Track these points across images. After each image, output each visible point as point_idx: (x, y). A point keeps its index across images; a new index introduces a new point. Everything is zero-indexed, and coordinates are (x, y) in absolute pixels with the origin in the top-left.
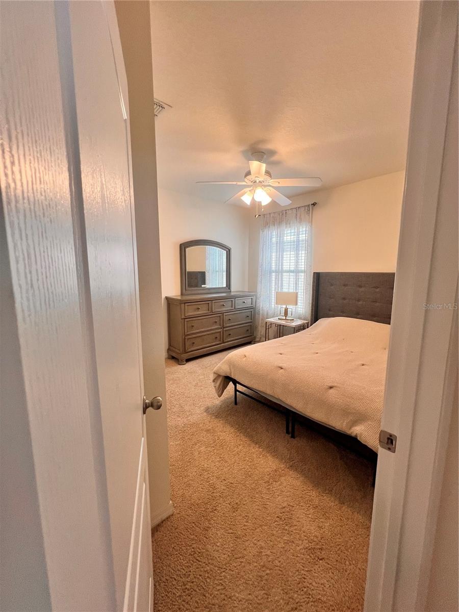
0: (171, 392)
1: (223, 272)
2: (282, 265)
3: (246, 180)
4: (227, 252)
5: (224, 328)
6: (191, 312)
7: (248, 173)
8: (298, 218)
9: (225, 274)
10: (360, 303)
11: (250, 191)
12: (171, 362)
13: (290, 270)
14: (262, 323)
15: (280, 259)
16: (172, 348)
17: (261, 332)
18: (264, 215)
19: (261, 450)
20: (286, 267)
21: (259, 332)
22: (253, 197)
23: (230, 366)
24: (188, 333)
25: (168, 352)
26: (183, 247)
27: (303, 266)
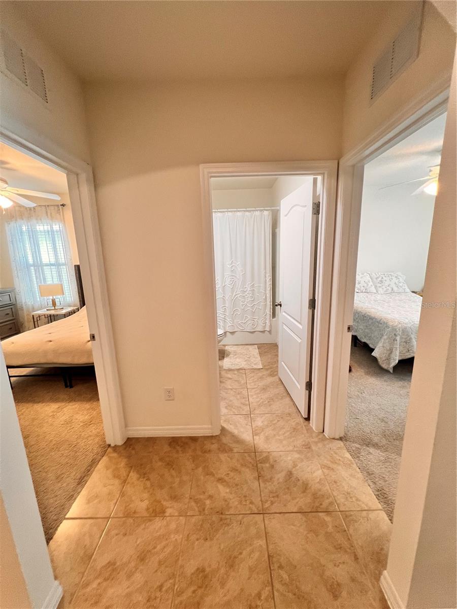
2: (40, 258)
8: (49, 216)
13: (50, 263)
14: (27, 317)
15: (36, 253)
27: (63, 260)
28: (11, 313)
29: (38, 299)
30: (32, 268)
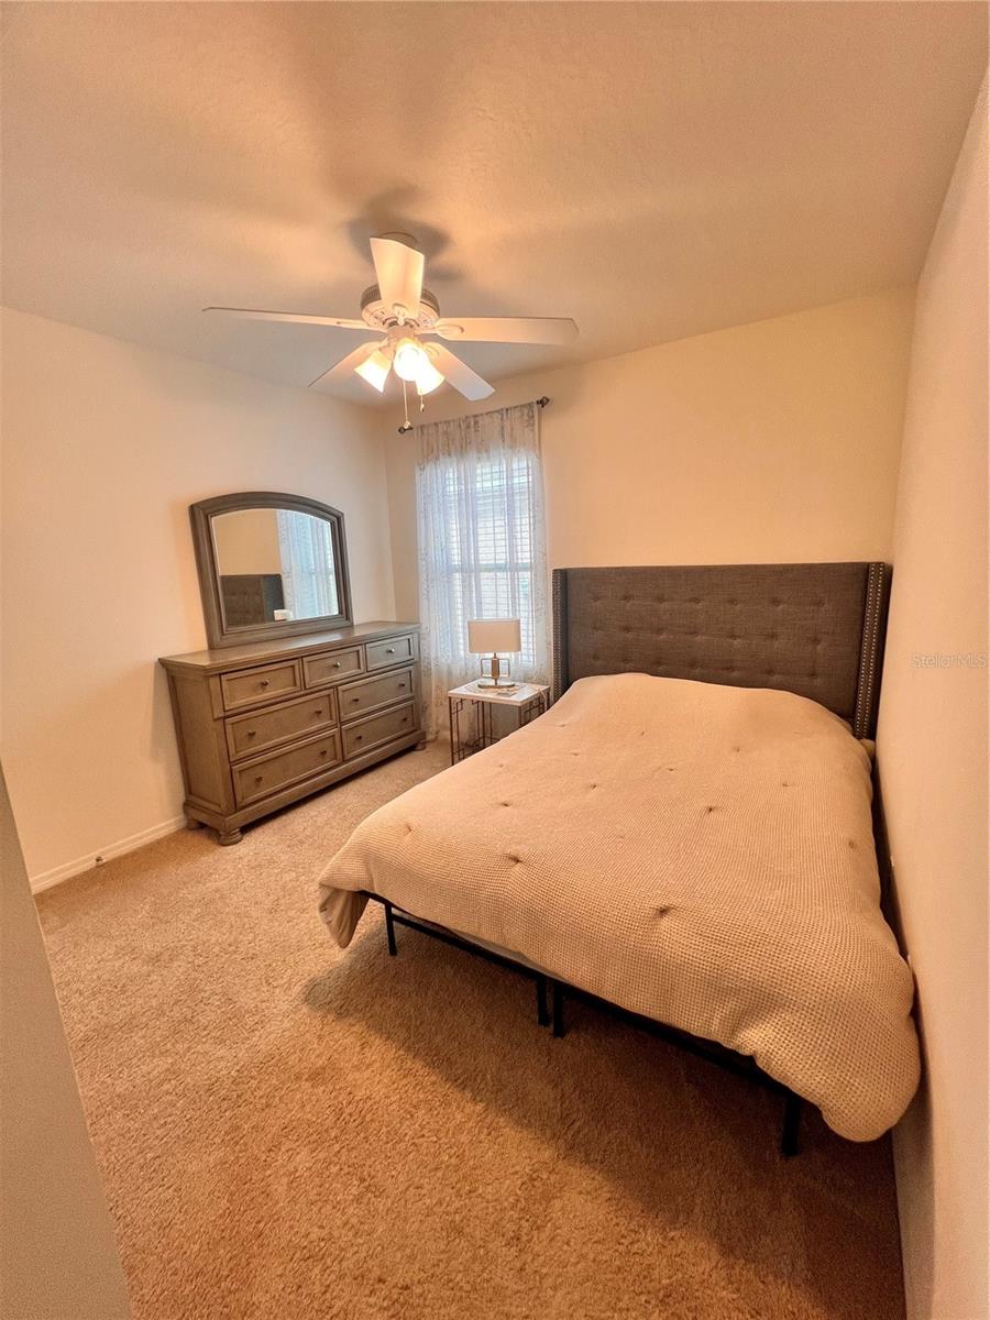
0: (195, 949)
1: (327, 575)
2: (477, 553)
3: (365, 314)
4: (332, 524)
5: (342, 723)
6: (241, 696)
7: (372, 295)
8: (507, 437)
9: (332, 578)
10: (663, 637)
11: (380, 349)
12: (198, 839)
13: (496, 564)
14: (437, 698)
15: (469, 538)
16: (193, 798)
17: (437, 718)
18: (422, 427)
19: (480, 1106)
20: (486, 557)
21: (434, 717)
22: (392, 371)
23: (366, 863)
24: (242, 754)
25: (185, 812)
26: (202, 515)
27: (528, 555)
28: (407, 685)
29: (462, 653)
30: (457, 575)
